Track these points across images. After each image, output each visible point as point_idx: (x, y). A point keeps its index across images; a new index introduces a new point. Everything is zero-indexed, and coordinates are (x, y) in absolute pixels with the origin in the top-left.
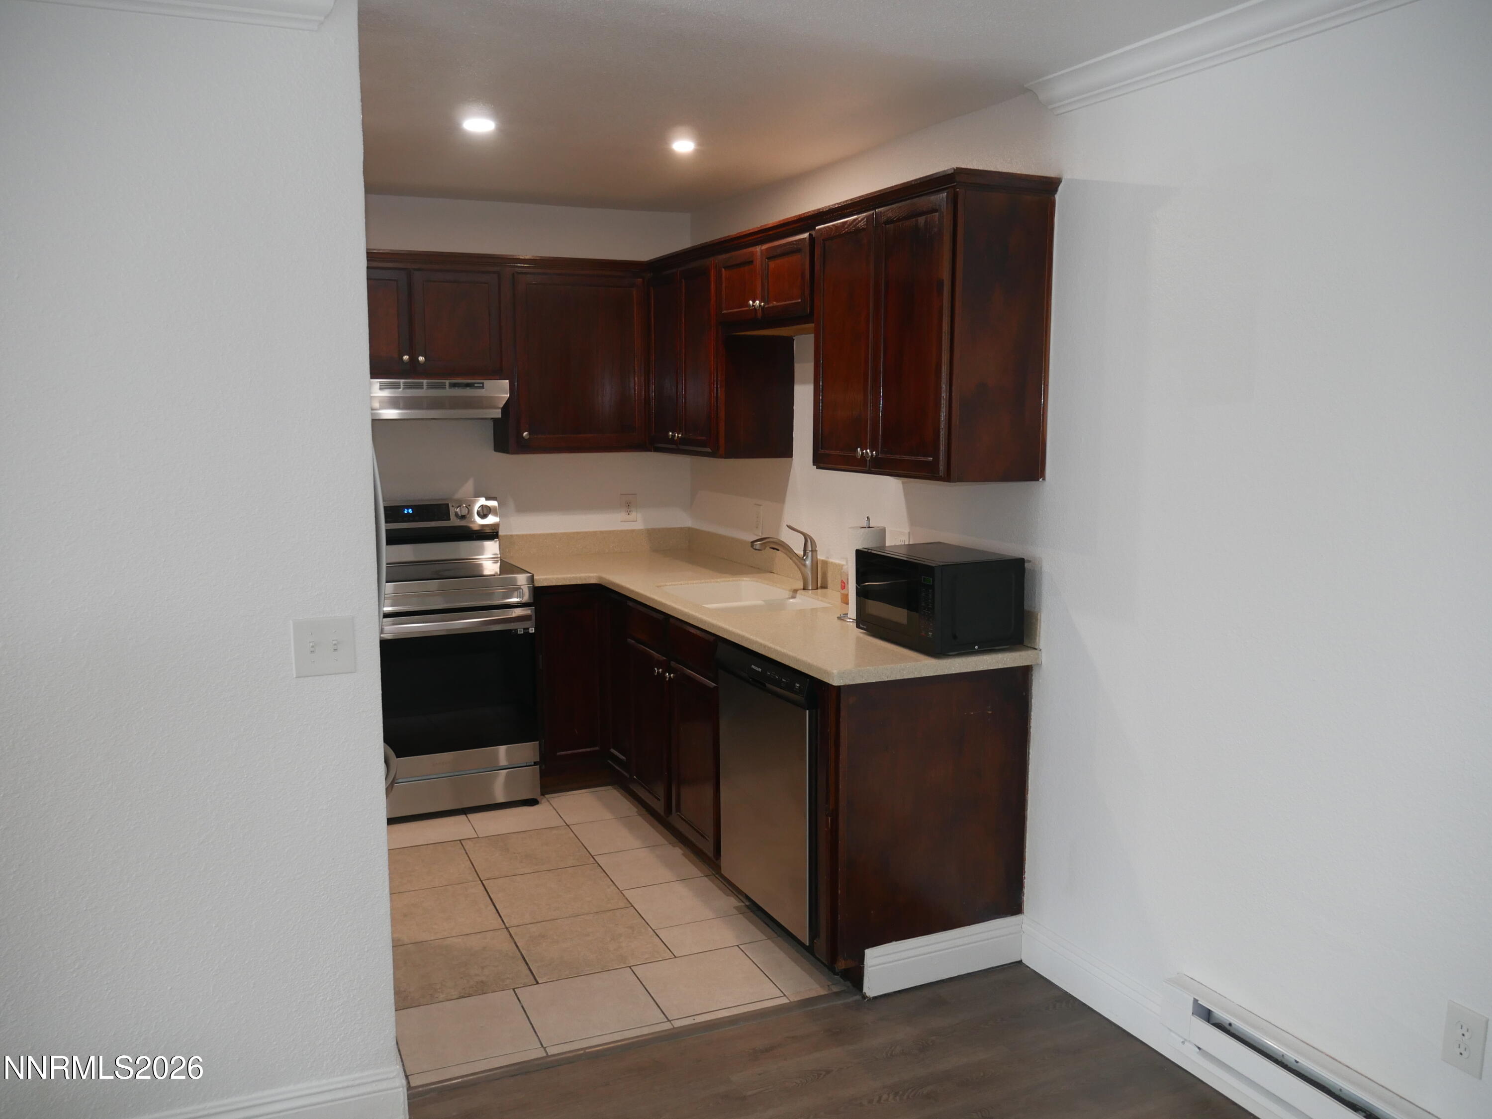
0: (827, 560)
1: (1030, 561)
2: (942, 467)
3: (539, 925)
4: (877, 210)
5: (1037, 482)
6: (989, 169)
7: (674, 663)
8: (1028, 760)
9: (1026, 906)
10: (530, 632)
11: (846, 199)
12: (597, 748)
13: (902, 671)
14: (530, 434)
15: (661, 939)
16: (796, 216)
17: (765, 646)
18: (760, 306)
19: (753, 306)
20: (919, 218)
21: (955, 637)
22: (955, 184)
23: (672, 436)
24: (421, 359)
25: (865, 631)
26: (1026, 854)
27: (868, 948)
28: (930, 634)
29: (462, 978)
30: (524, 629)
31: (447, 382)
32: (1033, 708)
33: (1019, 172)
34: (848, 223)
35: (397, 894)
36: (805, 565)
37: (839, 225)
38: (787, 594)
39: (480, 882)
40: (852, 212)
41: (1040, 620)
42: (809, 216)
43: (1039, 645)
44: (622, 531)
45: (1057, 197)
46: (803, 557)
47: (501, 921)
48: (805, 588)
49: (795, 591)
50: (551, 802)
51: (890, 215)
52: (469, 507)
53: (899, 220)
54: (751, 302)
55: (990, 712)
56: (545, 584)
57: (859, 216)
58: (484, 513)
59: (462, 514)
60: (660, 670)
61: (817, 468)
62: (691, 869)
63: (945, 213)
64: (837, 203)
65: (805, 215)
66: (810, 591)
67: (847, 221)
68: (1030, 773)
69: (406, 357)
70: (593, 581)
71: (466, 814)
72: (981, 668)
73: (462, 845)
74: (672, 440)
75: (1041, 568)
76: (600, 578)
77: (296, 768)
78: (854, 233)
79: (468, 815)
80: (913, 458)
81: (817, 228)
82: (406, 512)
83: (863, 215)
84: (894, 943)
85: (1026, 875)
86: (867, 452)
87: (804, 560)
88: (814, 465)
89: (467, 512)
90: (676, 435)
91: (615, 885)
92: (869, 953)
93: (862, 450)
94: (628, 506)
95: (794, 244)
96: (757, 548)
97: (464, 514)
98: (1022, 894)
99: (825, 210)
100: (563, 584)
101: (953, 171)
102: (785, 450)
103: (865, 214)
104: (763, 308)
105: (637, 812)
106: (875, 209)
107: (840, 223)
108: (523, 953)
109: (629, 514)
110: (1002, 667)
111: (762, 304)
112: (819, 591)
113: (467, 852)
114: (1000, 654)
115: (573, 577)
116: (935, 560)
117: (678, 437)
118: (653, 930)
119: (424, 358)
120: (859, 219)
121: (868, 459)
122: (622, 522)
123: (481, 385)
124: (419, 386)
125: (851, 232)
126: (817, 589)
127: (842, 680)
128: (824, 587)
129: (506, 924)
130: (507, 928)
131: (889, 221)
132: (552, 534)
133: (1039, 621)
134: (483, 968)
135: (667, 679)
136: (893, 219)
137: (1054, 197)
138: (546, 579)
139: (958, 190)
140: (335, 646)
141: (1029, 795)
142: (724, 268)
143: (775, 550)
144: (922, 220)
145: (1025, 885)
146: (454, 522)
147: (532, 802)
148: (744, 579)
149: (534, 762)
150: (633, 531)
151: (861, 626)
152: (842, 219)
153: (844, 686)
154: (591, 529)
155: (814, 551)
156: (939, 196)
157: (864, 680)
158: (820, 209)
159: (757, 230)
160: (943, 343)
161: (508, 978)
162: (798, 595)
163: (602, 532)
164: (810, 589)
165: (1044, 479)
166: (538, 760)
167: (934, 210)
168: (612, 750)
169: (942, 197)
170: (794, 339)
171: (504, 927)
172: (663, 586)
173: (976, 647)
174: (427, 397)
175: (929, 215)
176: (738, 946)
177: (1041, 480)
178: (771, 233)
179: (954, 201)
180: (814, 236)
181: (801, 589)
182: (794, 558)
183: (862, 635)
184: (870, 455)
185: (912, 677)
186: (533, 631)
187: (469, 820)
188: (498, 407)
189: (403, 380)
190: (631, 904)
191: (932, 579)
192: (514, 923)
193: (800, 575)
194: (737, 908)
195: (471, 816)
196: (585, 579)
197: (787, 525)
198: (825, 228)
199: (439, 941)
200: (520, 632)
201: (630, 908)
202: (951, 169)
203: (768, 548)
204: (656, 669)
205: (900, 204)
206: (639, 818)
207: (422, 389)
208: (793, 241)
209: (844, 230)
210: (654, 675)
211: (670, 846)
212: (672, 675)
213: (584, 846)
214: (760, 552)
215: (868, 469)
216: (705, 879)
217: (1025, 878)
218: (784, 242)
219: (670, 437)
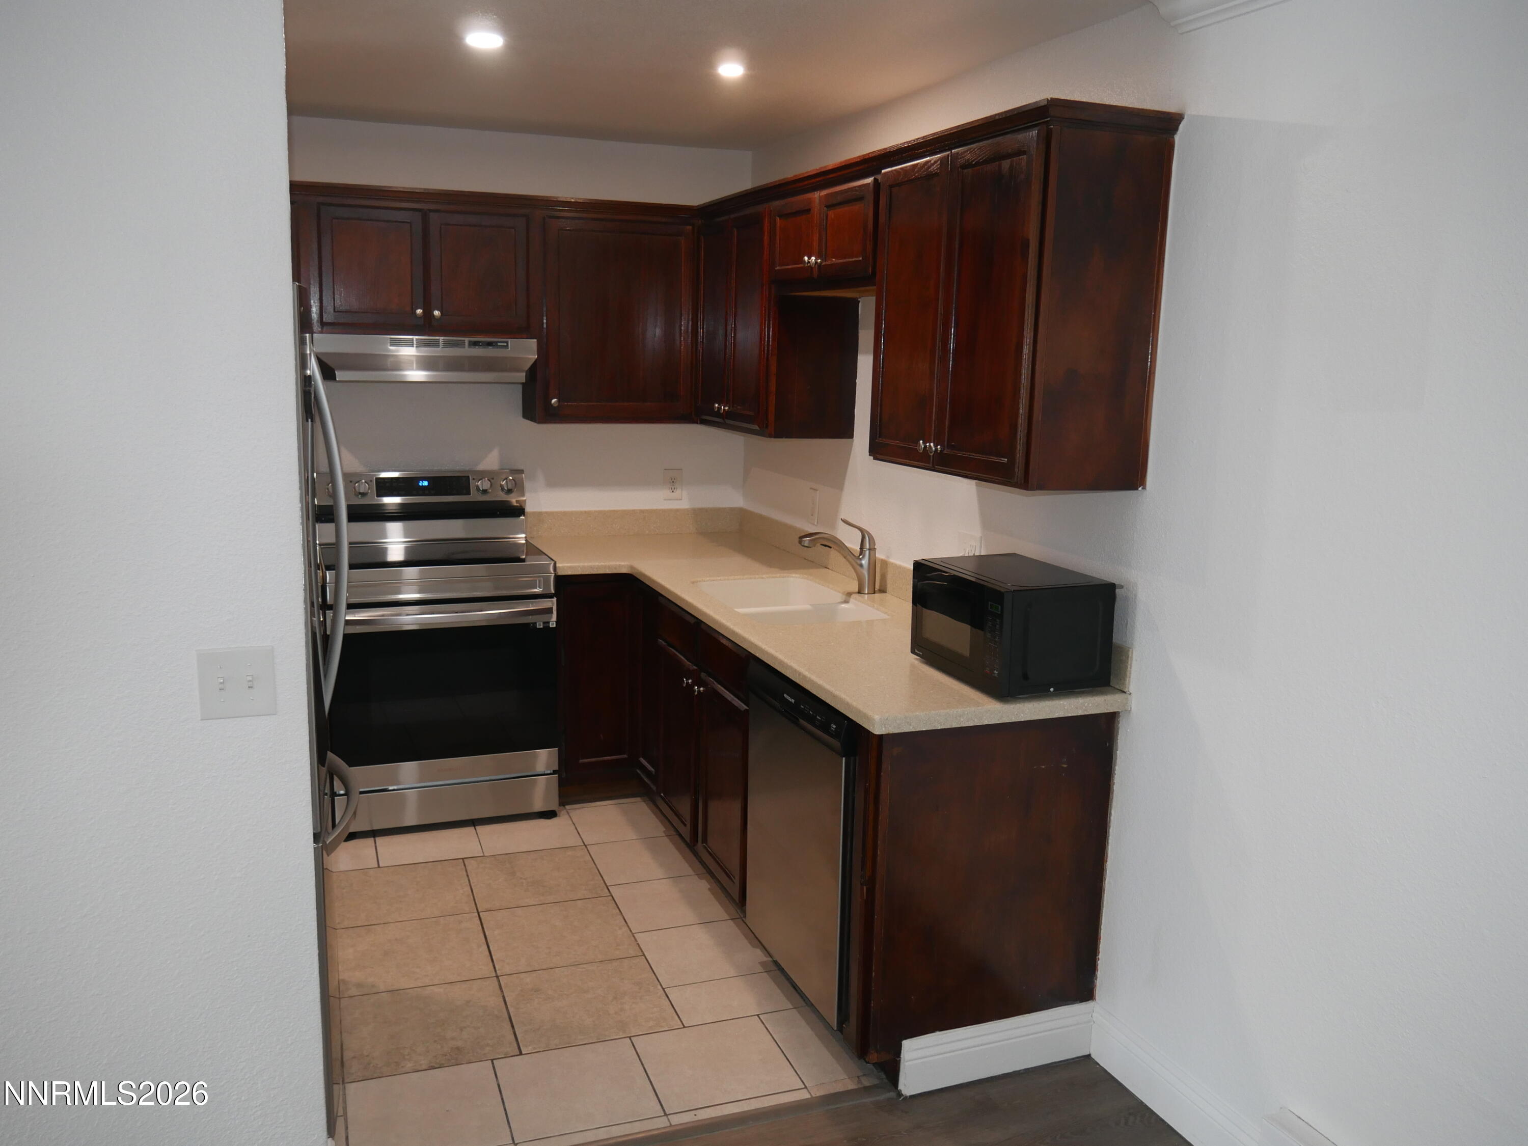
0: (887, 559)
1: (1122, 587)
2: (1019, 470)
3: (534, 974)
4: (953, 151)
5: (1136, 491)
6: (1094, 102)
7: (705, 674)
8: (1109, 823)
9: (1098, 992)
10: (551, 626)
11: (917, 138)
12: (625, 756)
13: (959, 718)
14: (559, 401)
15: (670, 1001)
16: (859, 156)
17: (800, 674)
18: (816, 263)
19: (809, 262)
20: (1003, 161)
21: (1025, 677)
22: (1049, 119)
23: (718, 407)
24: (437, 313)
25: (918, 657)
26: (1102, 931)
27: (906, 1039)
28: (995, 672)
29: (435, 1041)
30: (544, 623)
31: (467, 340)
32: (1118, 761)
33: (1130, 106)
34: (919, 166)
35: (382, 926)
36: (861, 565)
37: (909, 168)
38: (840, 597)
39: (476, 914)
40: (924, 152)
41: (1132, 657)
42: (875, 157)
43: (1128, 688)
44: (664, 511)
45: (1177, 138)
46: (860, 555)
47: (492, 968)
48: (860, 592)
49: (849, 594)
50: (571, 815)
51: (968, 157)
52: (492, 480)
53: (978, 164)
54: (806, 258)
55: (1065, 766)
56: (569, 573)
57: (931, 158)
58: (509, 488)
59: (484, 488)
60: (690, 681)
61: (874, 459)
62: (716, 909)
63: (1034, 156)
64: (907, 142)
65: (870, 155)
66: (866, 595)
67: (917, 164)
68: (1110, 837)
69: (419, 311)
70: (624, 571)
71: (474, 826)
72: (1056, 715)
73: (465, 865)
74: (718, 414)
75: (1136, 595)
76: (632, 567)
77: (202, 828)
78: (927, 177)
79: (477, 827)
80: (984, 458)
81: (883, 171)
82: (422, 484)
83: (936, 156)
84: (938, 1033)
85: (1100, 956)
86: (930, 445)
87: (861, 559)
88: (870, 455)
89: (489, 486)
90: (723, 407)
91: (628, 926)
92: (906, 1044)
93: (924, 443)
94: (672, 481)
95: (856, 191)
96: (806, 545)
97: (486, 488)
98: (1095, 978)
99: (892, 150)
100: (589, 573)
101: (1046, 103)
102: (845, 430)
103: (938, 156)
104: (820, 265)
105: (664, 832)
106: (950, 149)
107: (909, 166)
108: (511, 1011)
109: (673, 492)
110: (1083, 714)
111: (819, 261)
112: (877, 595)
113: (469, 874)
114: (1080, 699)
115: (602, 566)
116: (1008, 582)
117: (724, 409)
118: (663, 989)
119: (439, 312)
120: (932, 162)
121: (932, 454)
122: (665, 500)
123: (505, 344)
124: (435, 344)
125: (921, 177)
126: (874, 593)
127: (885, 727)
128: (883, 591)
129: (498, 972)
130: (497, 977)
131: (967, 165)
132: (586, 512)
133: (1130, 659)
134: (461, 1029)
135: (696, 693)
136: (972, 161)
137: (1173, 138)
138: (570, 567)
139: (1052, 127)
140: (251, 683)
141: (1108, 863)
142: (778, 216)
143: (827, 548)
144: (1006, 164)
145: (1099, 967)
146: (474, 496)
147: (549, 815)
148: (794, 575)
149: (554, 771)
150: (677, 510)
151: (916, 651)
152: (912, 161)
153: (888, 735)
154: (631, 507)
155: (872, 549)
156: (1028, 133)
157: (911, 728)
158: (886, 149)
159: (815, 173)
160: (1026, 318)
161: (488, 1045)
162: (852, 600)
163: (642, 511)
164: (866, 592)
165: (1144, 488)
166: (557, 769)
167: (1021, 152)
168: (642, 760)
169: (1032, 137)
170: (859, 301)
171: (494, 974)
172: (700, 581)
173: (1052, 690)
174: (444, 356)
175: (1015, 159)
176: (758, 1015)
177: (1140, 489)
178: (831, 176)
179: (1047, 140)
180: (879, 181)
181: (855, 593)
182: (848, 557)
183: (917, 662)
184: (934, 449)
185: (972, 725)
186: (555, 626)
187: (477, 833)
188: (521, 371)
189: (417, 337)
190: (642, 951)
191: (1000, 607)
192: (507, 970)
193: (854, 575)
194: (763, 964)
195: (480, 829)
196: (615, 568)
197: (842, 519)
198: (892, 171)
199: (419, 989)
200: (540, 626)
201: (640, 957)
202: (1045, 99)
203: (819, 544)
204: (685, 679)
205: (981, 144)
206: (666, 840)
207: (439, 347)
208: (855, 187)
209: (914, 175)
210: (683, 686)
211: (696, 877)
212: (701, 689)
213: (600, 874)
214: (810, 549)
215: (931, 466)
216: (731, 923)
217: (1099, 959)
218: (846, 188)
219: (716, 410)
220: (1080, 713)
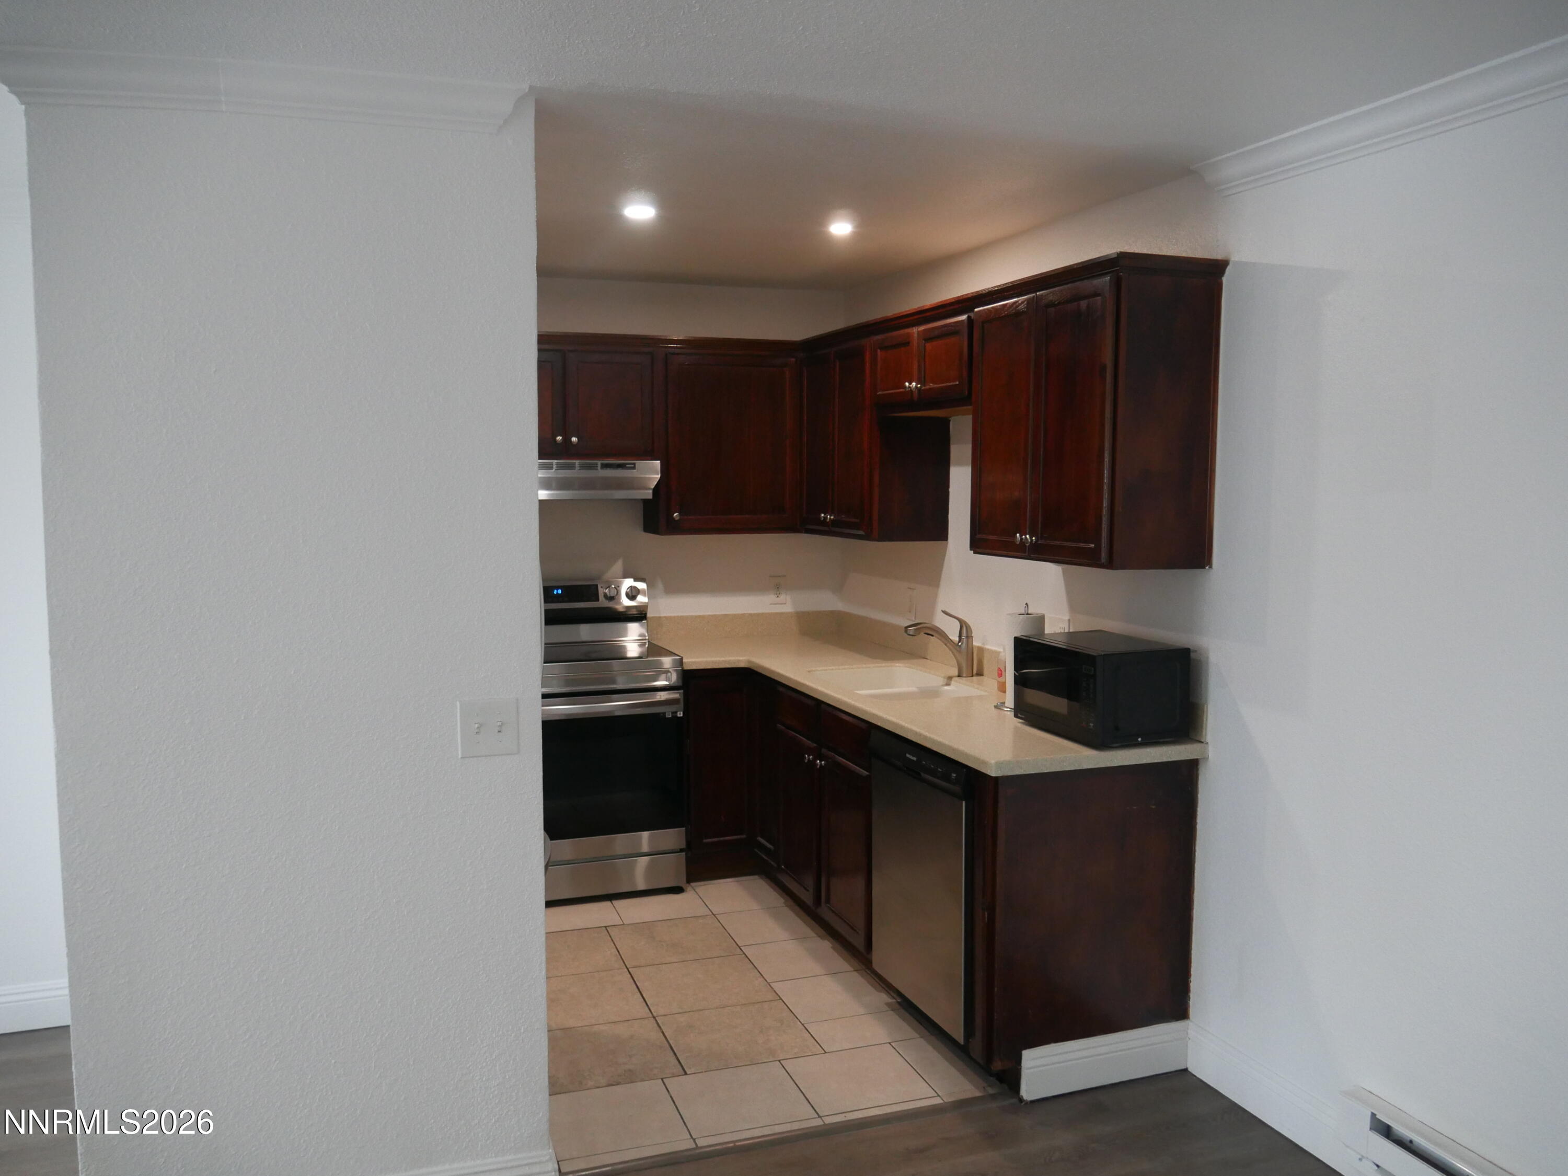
0: (982, 646)
1: (1195, 651)
2: (1104, 553)
3: (686, 1015)
4: (1038, 293)
5: (1203, 570)
6: (1153, 254)
7: (825, 750)
8: (1195, 857)
9: (1192, 1011)
10: (678, 715)
11: (1006, 282)
12: (744, 836)
13: (1062, 763)
14: (680, 514)
15: (810, 1033)
16: (955, 298)
17: (920, 735)
18: (916, 387)
19: (909, 387)
20: (1081, 302)
21: (1118, 729)
22: (1118, 268)
23: (824, 517)
24: (574, 439)
25: (1022, 721)
26: (1193, 956)
27: (1025, 1049)
28: (1091, 724)
29: (610, 1066)
30: (672, 713)
31: (599, 463)
32: (1200, 803)
33: (1184, 255)
34: (1009, 305)
36: (960, 651)
38: (941, 681)
39: (626, 970)
40: (1014, 294)
41: (1207, 711)
42: (968, 298)
43: (1205, 739)
44: (770, 614)
45: (1224, 279)
46: (959, 642)
47: (648, 1010)
48: (959, 676)
49: (950, 678)
50: (697, 890)
51: (1051, 298)
52: (618, 588)
53: (1060, 304)
54: (907, 384)
55: (1154, 807)
56: (694, 667)
57: (1018, 299)
58: (633, 595)
59: (611, 595)
60: (811, 757)
61: (974, 553)
62: (842, 964)
63: (1108, 297)
64: (997, 286)
65: (964, 297)
66: (965, 678)
67: (1006, 304)
68: (1196, 872)
69: (559, 438)
70: (742, 665)
71: (610, 900)
72: (1144, 762)
73: (608, 931)
74: (824, 522)
75: (1208, 658)
76: (750, 662)
78: (1014, 315)
79: (613, 901)
80: (1074, 545)
81: (976, 310)
82: (555, 593)
83: (1023, 298)
84: (1053, 1044)
85: (1192, 978)
86: (1026, 538)
87: (959, 646)
88: (972, 551)
89: (615, 593)
90: (829, 516)
91: (763, 977)
92: (1027, 1054)
93: (1021, 536)
94: (777, 587)
95: (952, 326)
96: (911, 633)
97: (613, 595)
98: (1188, 998)
99: (984, 292)
100: (712, 668)
101: (1116, 256)
102: (940, 533)
103: (1025, 297)
104: (919, 390)
105: (784, 903)
106: (1035, 292)
107: (1000, 306)
108: (671, 1043)
109: (778, 596)
110: (1167, 760)
111: (919, 386)
112: (975, 678)
113: (613, 938)
114: (1164, 747)
115: (723, 661)
116: (1095, 649)
117: (830, 519)
118: (803, 1025)
119: (576, 439)
120: (1020, 302)
121: (1027, 545)
122: (771, 604)
123: (633, 466)
124: (572, 467)
125: (1010, 315)
126: (973, 676)
127: (1001, 770)
128: (980, 674)
129: (654, 1013)
130: (654, 1017)
131: (1051, 305)
133: (1205, 713)
134: (630, 1056)
135: (818, 767)
136: (1055, 302)
137: (1221, 279)
138: (694, 662)
139: (1121, 274)
140: (500, 728)
141: (1195, 896)
142: (879, 348)
143: (930, 635)
144: (1084, 304)
145: (1191, 989)
146: (602, 603)
147: (678, 890)
148: (897, 665)
149: (680, 849)
150: (782, 614)
151: (1019, 715)
152: (1002, 302)
153: (1002, 777)
154: (741, 611)
155: (969, 637)
156: (1101, 280)
157: (1022, 771)
158: (979, 291)
159: (914, 311)
161: (656, 1068)
162: (953, 682)
163: (751, 615)
164: (965, 676)
165: (1211, 567)
166: (685, 848)
167: (1097, 294)
168: (760, 839)
169: (1105, 282)
170: (950, 421)
171: (651, 1015)
172: (814, 671)
173: (1140, 739)
174: (578, 477)
175: (1091, 300)
176: (889, 1043)
177: (1207, 568)
178: (929, 314)
179: (1117, 284)
180: (972, 318)
181: (955, 677)
182: (948, 644)
183: (1019, 725)
184: (1029, 540)
185: (1073, 769)
186: (682, 715)
187: (614, 907)
188: (649, 489)
189: (556, 461)
190: (779, 997)
191: (1093, 669)
192: (662, 1012)
193: (955, 661)
194: (888, 1004)
195: (616, 903)
196: (734, 663)
197: (942, 611)
198: (984, 310)
199: (586, 1028)
200: (669, 716)
201: (778, 1001)
202: (1115, 253)
203: (922, 633)
204: (806, 756)
205: (1061, 287)
206: (786, 908)
207: (575, 470)
208: (951, 323)
209: (1004, 312)
210: (804, 762)
211: (819, 939)
212: (823, 762)
213: (731, 937)
214: (914, 637)
215: (1027, 554)
216: (855, 974)
217: (1190, 981)
218: (942, 324)
219: (822, 519)
220: (1165, 759)
